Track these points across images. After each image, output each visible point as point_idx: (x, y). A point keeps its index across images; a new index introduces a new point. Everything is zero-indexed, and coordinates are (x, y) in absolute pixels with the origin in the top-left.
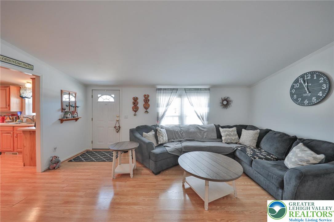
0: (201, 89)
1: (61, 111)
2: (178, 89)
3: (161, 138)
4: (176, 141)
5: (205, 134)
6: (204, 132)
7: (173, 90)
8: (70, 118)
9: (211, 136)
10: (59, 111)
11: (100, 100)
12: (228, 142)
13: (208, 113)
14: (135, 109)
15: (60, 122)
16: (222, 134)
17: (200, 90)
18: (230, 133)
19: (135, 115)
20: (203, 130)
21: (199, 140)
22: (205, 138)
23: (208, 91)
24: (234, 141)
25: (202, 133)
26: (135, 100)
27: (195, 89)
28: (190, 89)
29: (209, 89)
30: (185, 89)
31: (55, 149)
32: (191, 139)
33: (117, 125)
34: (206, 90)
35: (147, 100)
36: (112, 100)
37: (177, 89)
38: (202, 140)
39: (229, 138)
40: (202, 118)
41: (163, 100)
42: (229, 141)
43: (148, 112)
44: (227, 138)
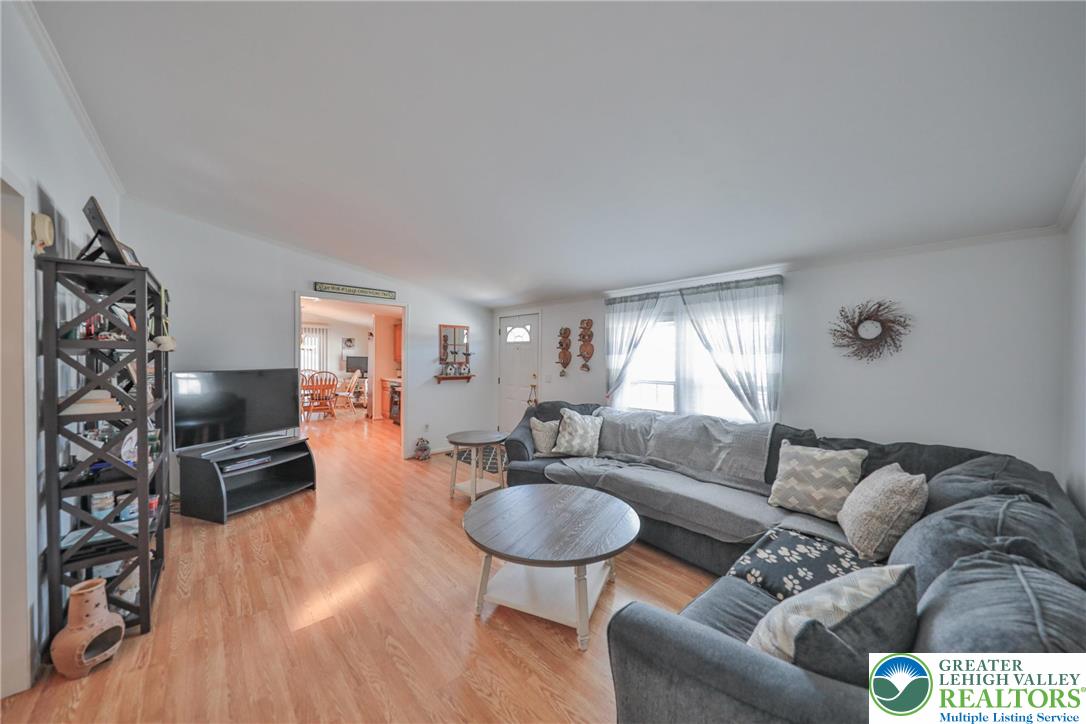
0: (738, 284)
1: (438, 362)
2: (659, 293)
3: (564, 436)
4: (620, 458)
5: (723, 455)
6: (721, 449)
7: (645, 300)
8: (452, 375)
9: (742, 466)
10: (434, 361)
11: (511, 338)
12: (789, 506)
13: (776, 377)
14: (565, 361)
15: (436, 381)
16: (783, 467)
17: (737, 287)
18: (811, 467)
19: (562, 374)
20: (720, 441)
21: (690, 472)
22: (720, 469)
23: (776, 286)
24: (819, 508)
25: (715, 449)
26: (565, 333)
27: (717, 284)
28: (698, 288)
29: (779, 280)
30: (680, 290)
31: (427, 426)
32: (661, 463)
33: (533, 398)
34: (759, 284)
35: (587, 336)
36: (526, 338)
37: (656, 296)
38: (701, 476)
39: (799, 488)
40: (747, 394)
41: (620, 329)
42: (793, 502)
43: (589, 369)
44: (788, 486)
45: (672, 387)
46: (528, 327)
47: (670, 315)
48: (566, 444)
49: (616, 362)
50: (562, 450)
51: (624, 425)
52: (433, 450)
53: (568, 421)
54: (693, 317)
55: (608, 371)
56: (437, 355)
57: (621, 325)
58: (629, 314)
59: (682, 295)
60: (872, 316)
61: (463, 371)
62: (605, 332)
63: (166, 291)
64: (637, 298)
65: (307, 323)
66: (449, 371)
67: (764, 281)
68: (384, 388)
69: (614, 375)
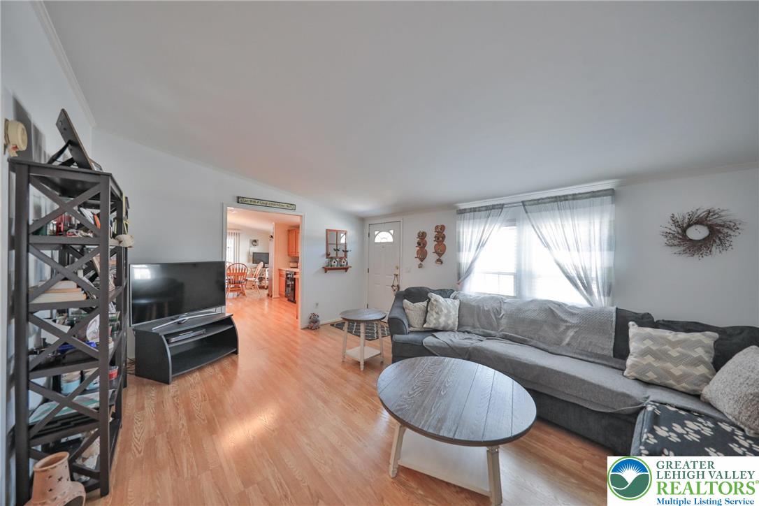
0: (575, 197)
1: (325, 257)
2: (503, 205)
3: (432, 315)
4: (478, 332)
5: (571, 333)
6: (568, 328)
7: (492, 210)
8: (335, 267)
9: (590, 343)
10: (323, 256)
11: (377, 240)
12: (647, 379)
13: (609, 269)
14: (422, 256)
15: (324, 270)
16: (633, 346)
17: (574, 199)
18: (667, 347)
19: (420, 266)
20: (566, 322)
21: (542, 346)
22: (568, 344)
23: (609, 197)
24: (679, 382)
25: (562, 328)
26: (422, 236)
27: (556, 197)
28: (539, 200)
29: (611, 193)
30: (523, 202)
31: (317, 304)
32: (514, 337)
33: (396, 284)
34: (595, 197)
35: (440, 236)
36: (390, 239)
37: (501, 207)
38: (550, 349)
39: (656, 364)
40: (582, 283)
41: (469, 233)
42: (651, 376)
43: (442, 263)
44: (645, 363)
45: (513, 276)
46: (392, 231)
47: (513, 221)
48: (434, 321)
49: (465, 258)
50: (432, 326)
51: (479, 307)
52: (322, 321)
53: (435, 303)
54: (534, 223)
55: (459, 265)
56: (324, 252)
57: (470, 229)
58: (478, 220)
59: (524, 205)
60: (700, 222)
61: (343, 264)
62: (456, 236)
63: (126, 198)
64: (484, 209)
65: (232, 229)
66: (333, 263)
67: (598, 194)
68: (280, 275)
69: (464, 266)
